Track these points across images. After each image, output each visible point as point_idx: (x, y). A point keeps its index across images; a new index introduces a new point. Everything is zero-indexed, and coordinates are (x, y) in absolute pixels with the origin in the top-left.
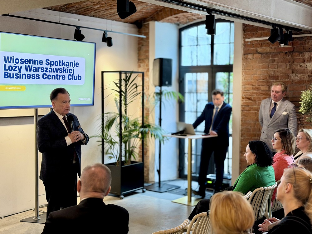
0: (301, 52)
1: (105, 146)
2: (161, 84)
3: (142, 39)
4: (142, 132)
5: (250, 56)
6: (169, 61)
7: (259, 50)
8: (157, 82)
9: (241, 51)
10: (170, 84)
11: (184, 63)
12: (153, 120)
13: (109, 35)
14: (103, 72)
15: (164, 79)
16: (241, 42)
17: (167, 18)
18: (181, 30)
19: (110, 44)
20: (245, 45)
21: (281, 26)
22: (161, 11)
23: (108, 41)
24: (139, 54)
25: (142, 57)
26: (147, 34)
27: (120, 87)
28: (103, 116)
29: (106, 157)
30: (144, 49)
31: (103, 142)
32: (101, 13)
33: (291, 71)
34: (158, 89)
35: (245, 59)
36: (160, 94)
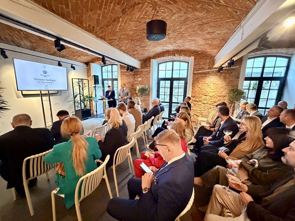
0: (137, 75)
1: (76, 104)
2: (95, 84)
3: (89, 69)
4: (89, 99)
5: (123, 76)
6: (98, 76)
7: (125, 74)
8: (94, 83)
9: (120, 74)
10: (98, 84)
11: (104, 78)
12: (94, 96)
13: (73, 66)
14: (72, 79)
15: (96, 82)
16: (120, 71)
17: (97, 62)
18: (102, 67)
19: (74, 69)
20: (121, 72)
21: (130, 66)
22: (94, 60)
23: (73, 68)
24: (88, 74)
25: (89, 75)
26: (90, 67)
27: (79, 84)
28: (74, 94)
29: (76, 108)
30: (89, 72)
31: (74, 103)
32: (70, 58)
33: (134, 81)
34: (94, 85)
35: (121, 76)
36: (95, 87)
